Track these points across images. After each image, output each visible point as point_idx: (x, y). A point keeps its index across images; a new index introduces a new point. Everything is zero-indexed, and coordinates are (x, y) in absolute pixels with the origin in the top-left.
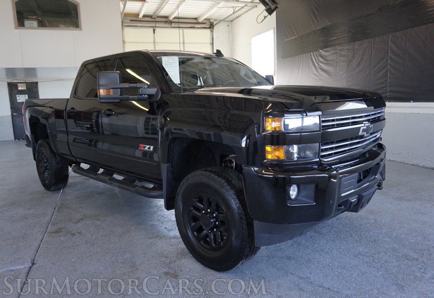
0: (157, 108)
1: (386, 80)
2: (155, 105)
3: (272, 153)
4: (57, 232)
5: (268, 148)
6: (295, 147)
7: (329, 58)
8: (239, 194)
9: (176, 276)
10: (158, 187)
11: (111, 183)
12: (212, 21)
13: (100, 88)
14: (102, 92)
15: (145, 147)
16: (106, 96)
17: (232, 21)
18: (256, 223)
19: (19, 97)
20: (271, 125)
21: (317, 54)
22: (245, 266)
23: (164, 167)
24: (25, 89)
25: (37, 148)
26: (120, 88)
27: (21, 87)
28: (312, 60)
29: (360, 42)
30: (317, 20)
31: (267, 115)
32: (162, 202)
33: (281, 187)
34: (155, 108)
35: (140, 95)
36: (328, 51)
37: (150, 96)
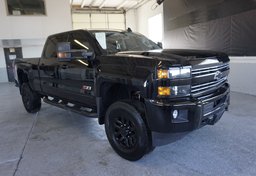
2: (92, 62)
3: (162, 91)
5: (160, 88)
6: (176, 87)
7: (195, 30)
8: (143, 116)
9: (105, 164)
10: (95, 111)
12: (125, 9)
13: (59, 52)
14: (60, 55)
15: (86, 87)
16: (62, 58)
17: (137, 9)
18: (153, 133)
19: (10, 56)
20: (161, 74)
23: (98, 100)
24: (14, 51)
26: (71, 53)
28: (185, 31)
31: (159, 69)
35: (83, 56)
36: (194, 26)
37: (89, 57)
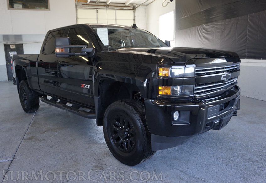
0: (93, 60)
1: (246, 45)
2: (92, 59)
3: (163, 91)
4: (30, 139)
5: (160, 88)
6: (179, 87)
7: (209, 30)
8: (142, 117)
9: (102, 168)
10: (93, 112)
11: (64, 109)
12: (134, 5)
13: (57, 48)
14: (58, 50)
15: (85, 86)
16: (60, 53)
17: (147, 5)
18: (152, 135)
19: (11, 53)
20: (163, 73)
21: (201, 27)
22: (146, 163)
23: (96, 99)
24: (15, 48)
25: (20, 85)
26: (69, 48)
27: (13, 47)
28: (198, 31)
29: (229, 19)
30: (202, 5)
31: (161, 66)
32: (95, 121)
33: (169, 112)
34: (92, 61)
35: (82, 52)
36: (208, 25)
37: (88, 53)
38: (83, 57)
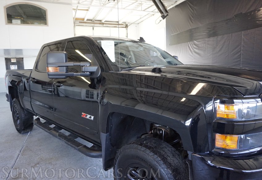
0: (97, 82)
1: (240, 60)
2: (96, 80)
7: (200, 46)
10: (97, 147)
11: (60, 139)
12: (126, 23)
13: (49, 66)
15: (87, 116)
16: (53, 73)
17: (138, 24)
19: (12, 66)
21: (192, 43)
23: (103, 136)
24: (16, 61)
25: (13, 104)
26: (66, 66)
27: (13, 61)
28: (189, 46)
29: (222, 36)
30: (192, 22)
34: (96, 83)
35: (83, 72)
36: (199, 42)
37: (92, 73)
38: (83, 78)
